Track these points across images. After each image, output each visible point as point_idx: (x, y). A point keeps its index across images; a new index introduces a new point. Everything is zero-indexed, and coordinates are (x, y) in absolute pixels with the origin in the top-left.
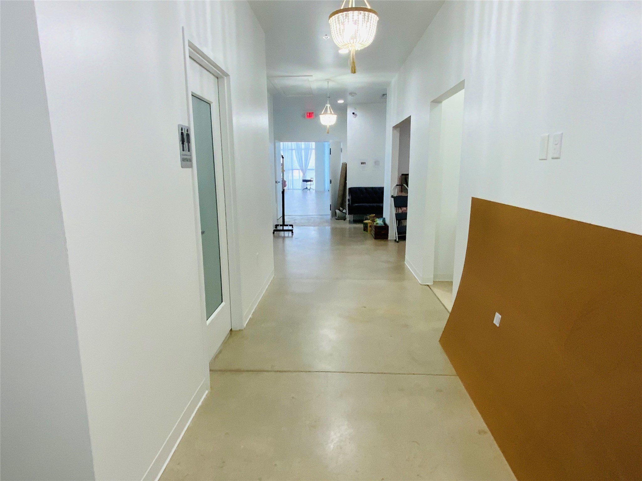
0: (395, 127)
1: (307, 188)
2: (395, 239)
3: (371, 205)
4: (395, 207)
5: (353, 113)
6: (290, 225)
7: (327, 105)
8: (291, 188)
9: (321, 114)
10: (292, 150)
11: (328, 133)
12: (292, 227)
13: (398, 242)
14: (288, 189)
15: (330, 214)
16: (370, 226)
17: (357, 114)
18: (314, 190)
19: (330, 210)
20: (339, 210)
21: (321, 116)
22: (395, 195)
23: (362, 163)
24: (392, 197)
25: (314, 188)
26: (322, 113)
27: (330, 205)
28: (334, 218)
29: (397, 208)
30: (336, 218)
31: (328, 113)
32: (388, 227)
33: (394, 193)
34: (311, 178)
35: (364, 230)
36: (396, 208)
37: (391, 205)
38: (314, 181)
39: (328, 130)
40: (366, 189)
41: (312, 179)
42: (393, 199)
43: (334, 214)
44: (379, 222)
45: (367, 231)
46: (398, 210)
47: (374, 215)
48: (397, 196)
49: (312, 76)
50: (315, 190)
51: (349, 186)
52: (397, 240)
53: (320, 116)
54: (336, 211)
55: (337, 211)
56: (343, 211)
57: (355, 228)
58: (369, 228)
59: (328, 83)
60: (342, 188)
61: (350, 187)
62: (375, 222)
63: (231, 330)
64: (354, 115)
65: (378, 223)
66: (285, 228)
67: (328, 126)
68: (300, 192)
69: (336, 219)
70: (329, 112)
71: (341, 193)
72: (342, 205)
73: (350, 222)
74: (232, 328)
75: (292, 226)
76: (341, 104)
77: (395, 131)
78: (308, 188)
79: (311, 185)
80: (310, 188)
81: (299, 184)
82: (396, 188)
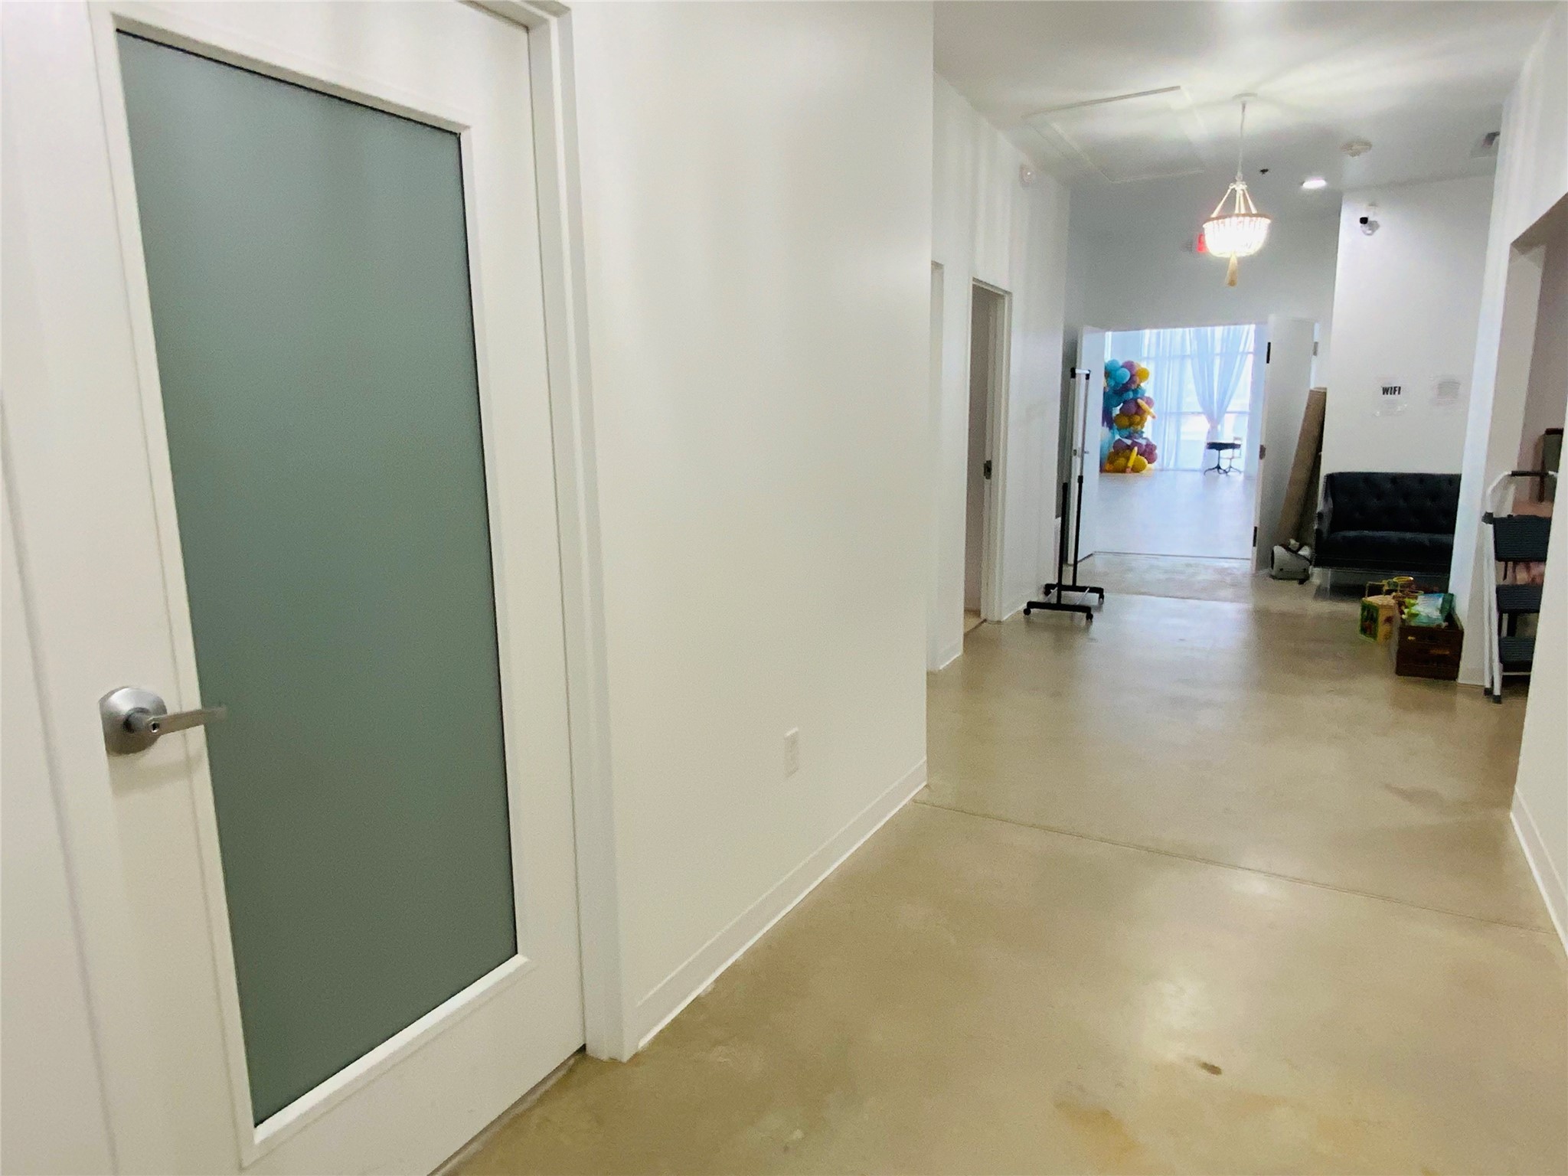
0: (1523, 244)
1: (1218, 467)
2: (1488, 685)
3: (1408, 535)
4: (1498, 558)
5: (1364, 221)
6: (1093, 590)
7: (1234, 186)
8: (1171, 466)
9: (1210, 220)
10: (1183, 357)
11: (1232, 283)
12: (1098, 595)
13: (1498, 700)
14: (1162, 470)
15: (1250, 556)
16: (1389, 620)
17: (1380, 222)
18: (1240, 472)
19: (1254, 545)
20: (1287, 547)
21: (1209, 227)
22: (1506, 511)
23: (1385, 391)
24: (1488, 518)
25: (1242, 469)
26: (1214, 215)
27: (1256, 529)
28: (1266, 571)
29: (1510, 564)
30: (1273, 573)
31: (1237, 211)
32: (1461, 633)
33: (1502, 501)
34: (1236, 439)
35: (1365, 630)
36: (1502, 564)
37: (1479, 550)
38: (1244, 447)
39: (1233, 273)
40: (1396, 479)
41: (1236, 442)
42: (1491, 526)
43: (1265, 560)
44: (1426, 608)
45: (1374, 635)
46: (1514, 571)
47: (1412, 579)
48: (1510, 516)
49: (1178, 88)
50: (1245, 472)
51: (1327, 468)
52: (1497, 691)
53: (1204, 226)
54: (1275, 552)
55: (1278, 550)
56: (1301, 553)
57: (1333, 617)
58: (1382, 629)
59: (1244, 107)
60: (1303, 475)
61: (1330, 472)
62: (1406, 607)
63: (583, 1049)
64: (1365, 227)
65: (1417, 615)
66: (1075, 597)
67: (1234, 260)
68: (1199, 476)
69: (1274, 577)
70: (1240, 207)
71: (1299, 491)
72: (1299, 532)
73: (1320, 593)
74: (587, 1043)
75: (1100, 591)
76: (1316, 192)
77: (1523, 260)
78: (1224, 466)
79: (1233, 458)
80: (1231, 467)
81: (1197, 456)
82: (1510, 483)
